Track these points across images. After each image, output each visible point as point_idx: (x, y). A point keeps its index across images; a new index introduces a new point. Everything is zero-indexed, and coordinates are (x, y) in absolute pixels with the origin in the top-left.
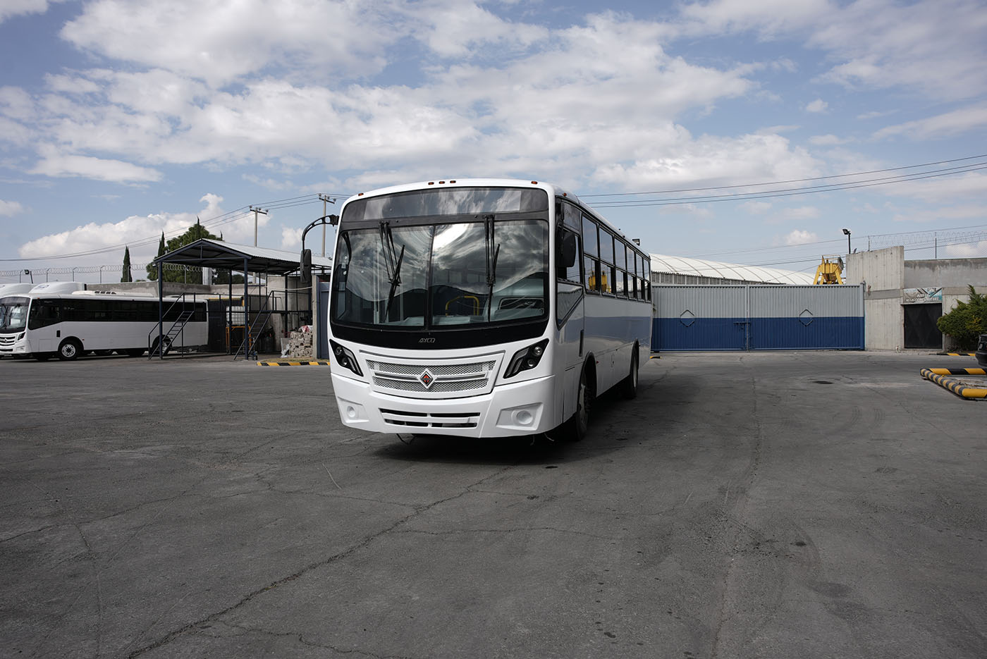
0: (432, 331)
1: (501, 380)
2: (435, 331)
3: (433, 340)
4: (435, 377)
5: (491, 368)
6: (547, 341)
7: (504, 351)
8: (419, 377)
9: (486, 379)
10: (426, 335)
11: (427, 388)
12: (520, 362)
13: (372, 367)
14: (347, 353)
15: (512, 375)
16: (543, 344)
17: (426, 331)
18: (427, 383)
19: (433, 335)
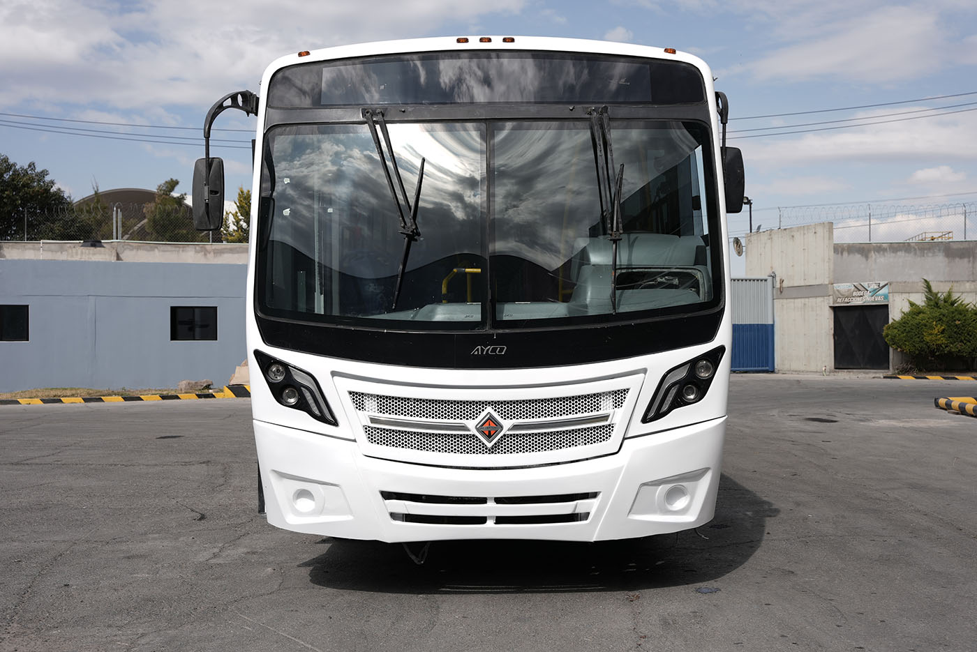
0: (501, 331)
1: (638, 427)
2: (507, 331)
3: (501, 350)
4: (507, 424)
5: (618, 404)
6: (721, 349)
7: (645, 371)
8: (472, 425)
9: (611, 427)
10: (485, 340)
11: (489, 445)
12: (673, 391)
13: (360, 406)
14: (300, 378)
15: (658, 416)
16: (714, 357)
17: (488, 330)
18: (489, 436)
19: (501, 340)
